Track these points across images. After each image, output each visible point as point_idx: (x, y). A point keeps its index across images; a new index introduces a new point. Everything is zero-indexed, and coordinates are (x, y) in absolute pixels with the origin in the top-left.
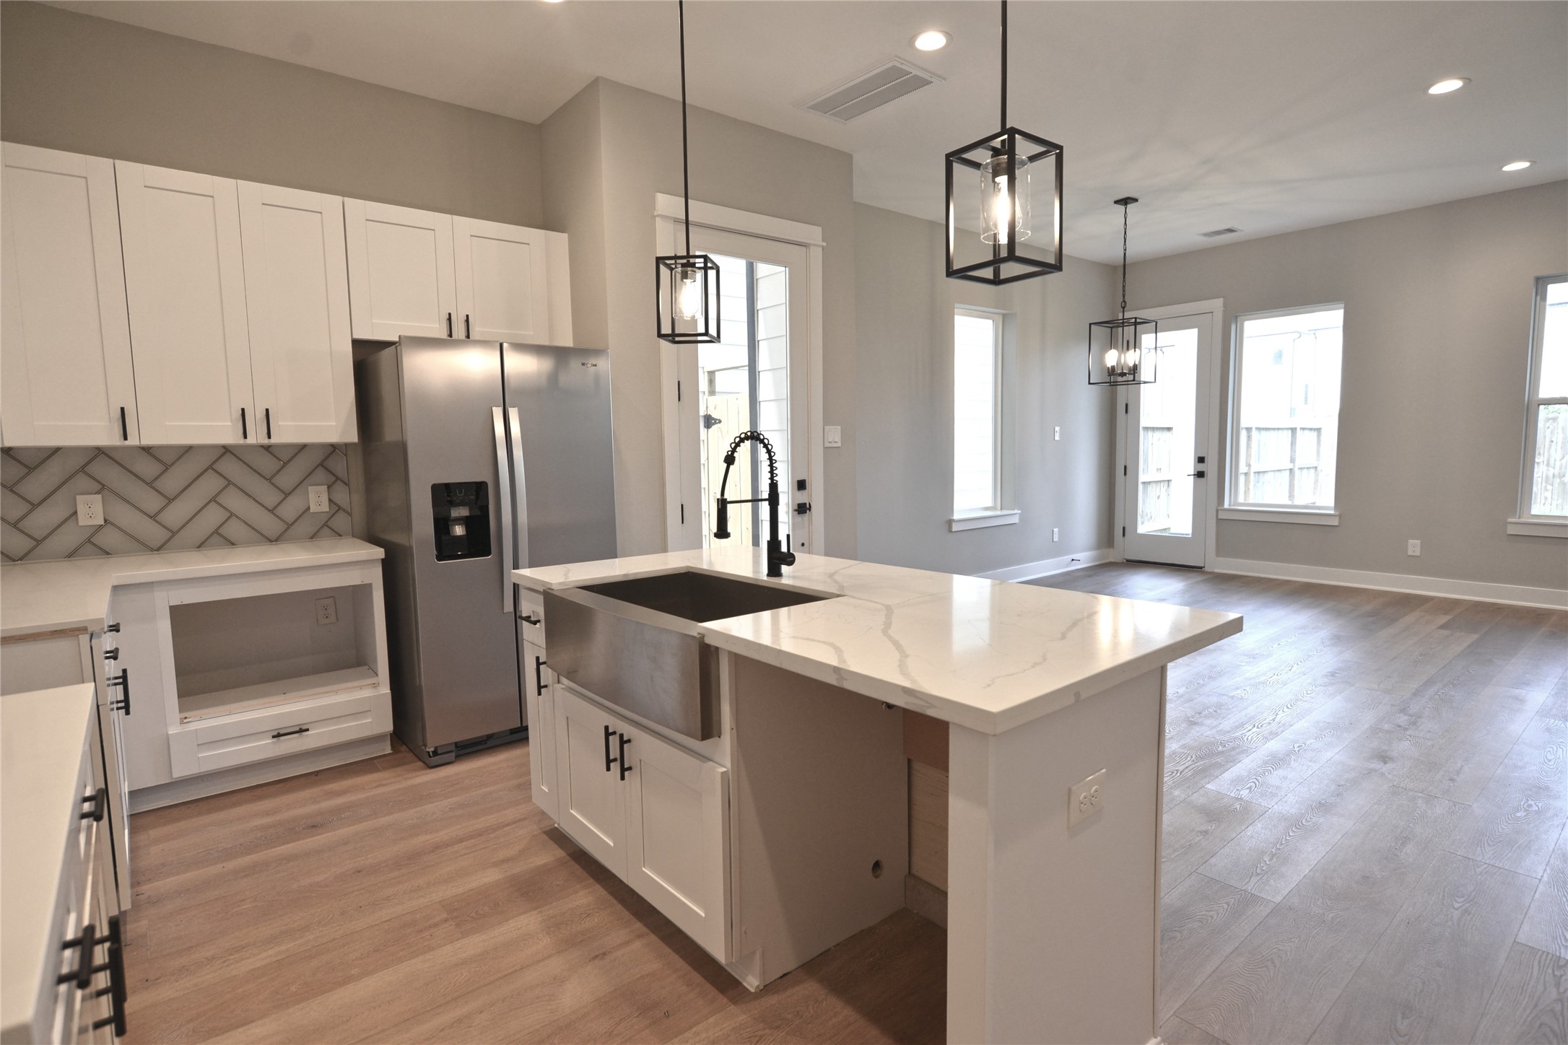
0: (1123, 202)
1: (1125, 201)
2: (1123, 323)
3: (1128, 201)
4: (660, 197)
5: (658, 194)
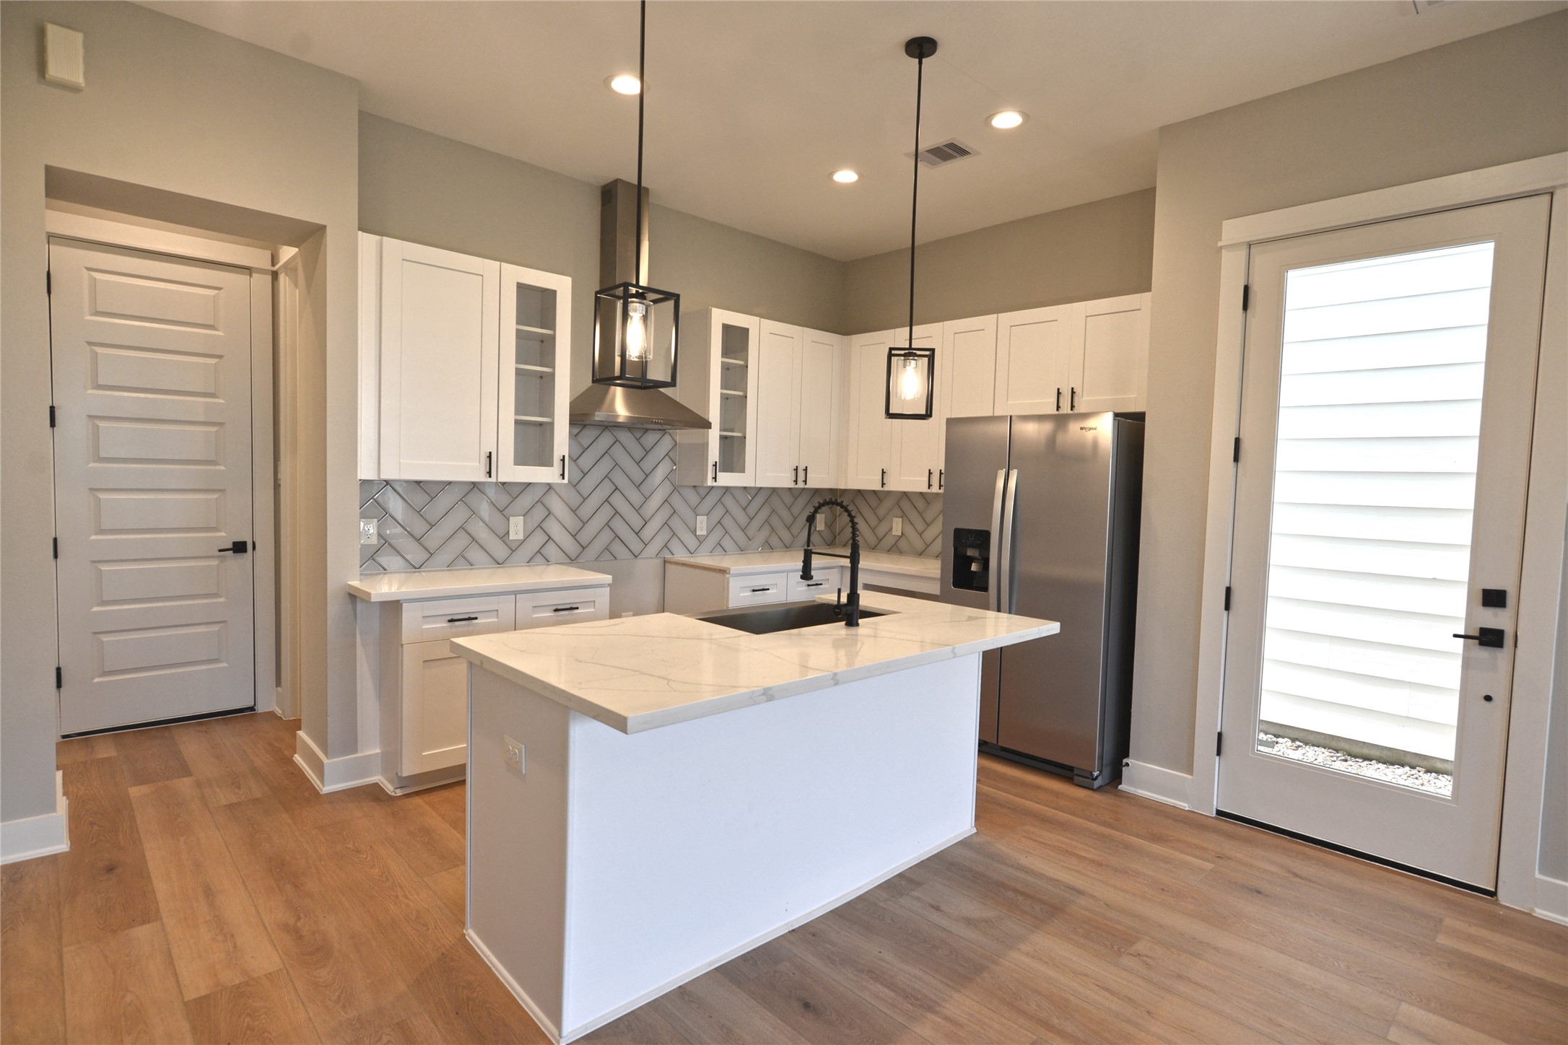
4: (1227, 225)
5: (1225, 223)
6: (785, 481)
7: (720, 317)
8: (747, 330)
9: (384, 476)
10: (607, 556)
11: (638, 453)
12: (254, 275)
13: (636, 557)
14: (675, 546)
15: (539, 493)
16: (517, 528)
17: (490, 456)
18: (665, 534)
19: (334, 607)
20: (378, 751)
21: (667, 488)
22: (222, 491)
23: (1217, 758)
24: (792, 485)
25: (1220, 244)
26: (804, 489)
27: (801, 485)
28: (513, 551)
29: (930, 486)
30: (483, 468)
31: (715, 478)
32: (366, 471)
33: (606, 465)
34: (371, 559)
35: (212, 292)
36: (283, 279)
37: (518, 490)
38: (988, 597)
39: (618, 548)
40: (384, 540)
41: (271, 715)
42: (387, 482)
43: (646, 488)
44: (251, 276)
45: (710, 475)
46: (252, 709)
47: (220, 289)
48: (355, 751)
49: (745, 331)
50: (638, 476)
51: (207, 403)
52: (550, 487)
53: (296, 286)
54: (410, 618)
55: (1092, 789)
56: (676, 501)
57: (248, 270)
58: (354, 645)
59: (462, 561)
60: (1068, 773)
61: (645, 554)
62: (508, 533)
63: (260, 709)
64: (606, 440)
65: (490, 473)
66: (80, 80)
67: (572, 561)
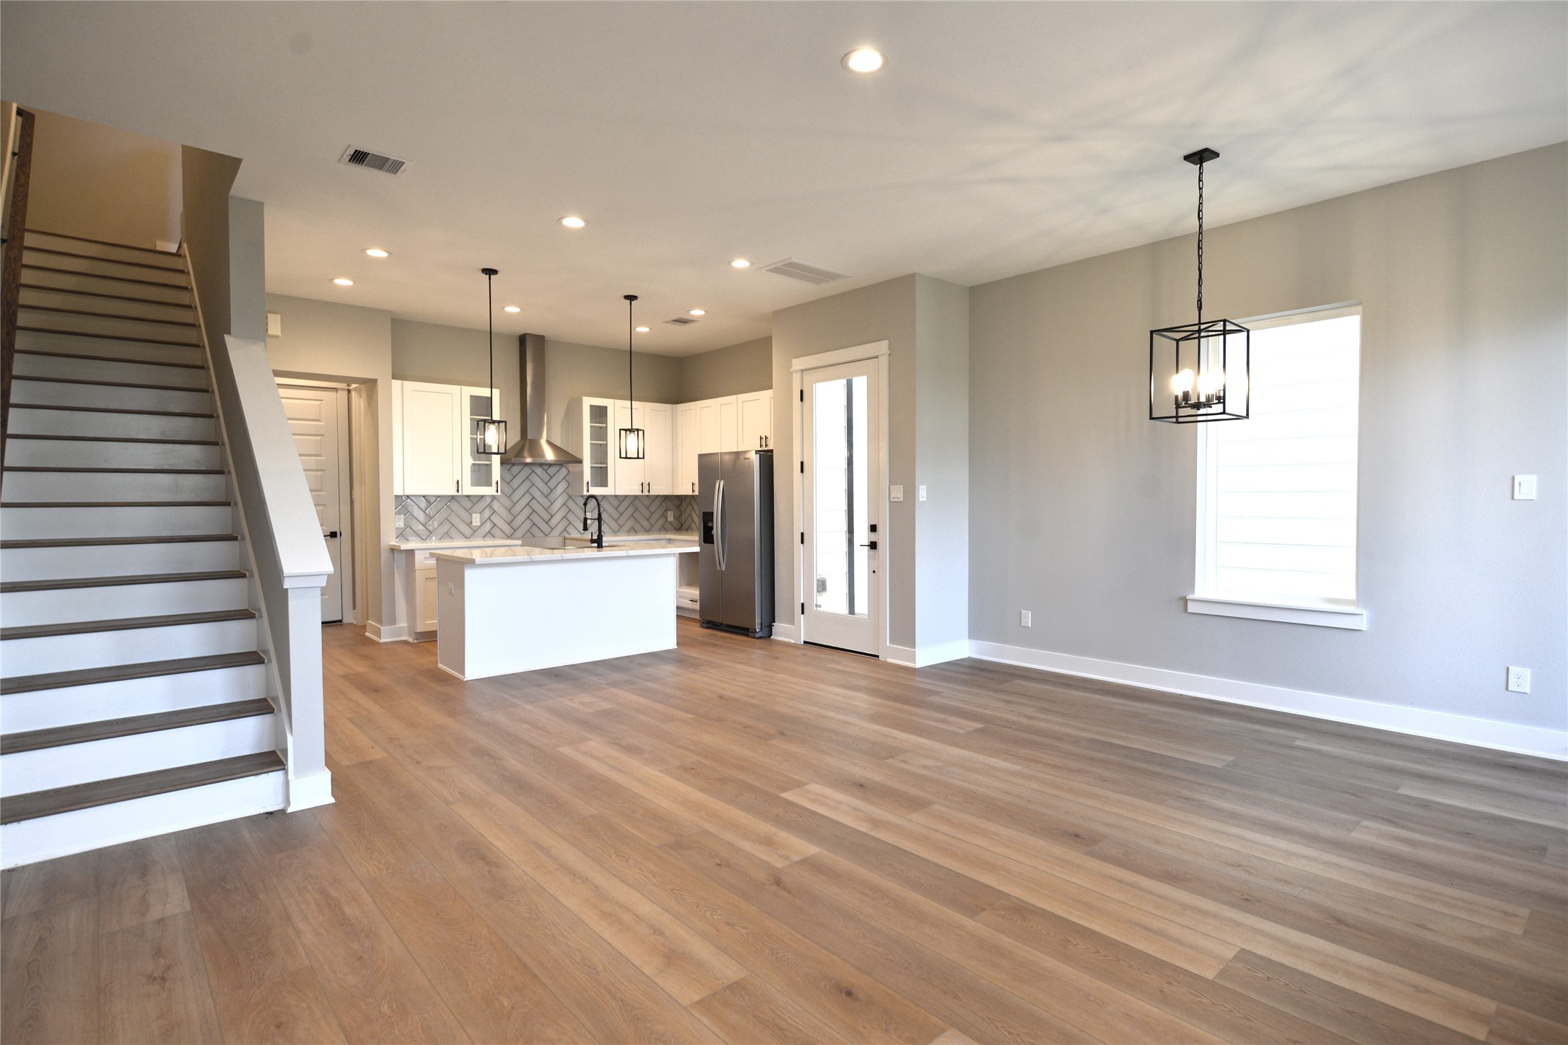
0: (1197, 157)
1: (1200, 157)
2: (1200, 331)
3: (1205, 155)
4: (795, 361)
5: (794, 360)
6: (636, 491)
7: (588, 402)
8: (606, 407)
9: (407, 493)
10: (528, 535)
11: (546, 478)
12: (339, 392)
13: (547, 536)
14: (570, 529)
15: (488, 500)
16: (476, 520)
17: (458, 482)
18: (565, 523)
19: (384, 555)
20: (406, 625)
21: (565, 497)
22: (324, 505)
23: (802, 616)
24: (641, 494)
25: (791, 370)
26: (647, 496)
27: (646, 493)
28: (475, 532)
29: (693, 491)
30: (455, 488)
31: (588, 491)
32: (398, 491)
33: (527, 484)
34: (401, 535)
35: (318, 403)
36: (353, 393)
37: (478, 499)
38: (714, 547)
39: (535, 530)
40: (407, 526)
41: (351, 624)
42: (408, 497)
43: (552, 497)
44: (337, 392)
45: (585, 489)
46: (341, 621)
47: (321, 400)
48: (395, 625)
49: (605, 408)
50: (546, 491)
51: (317, 460)
52: (493, 497)
53: (361, 397)
54: (419, 557)
55: (755, 638)
56: (571, 504)
57: (336, 389)
58: (393, 574)
59: (447, 535)
60: (746, 632)
61: (552, 534)
62: (471, 522)
63: (345, 621)
64: (526, 471)
65: (458, 491)
66: (279, 333)
67: (509, 537)
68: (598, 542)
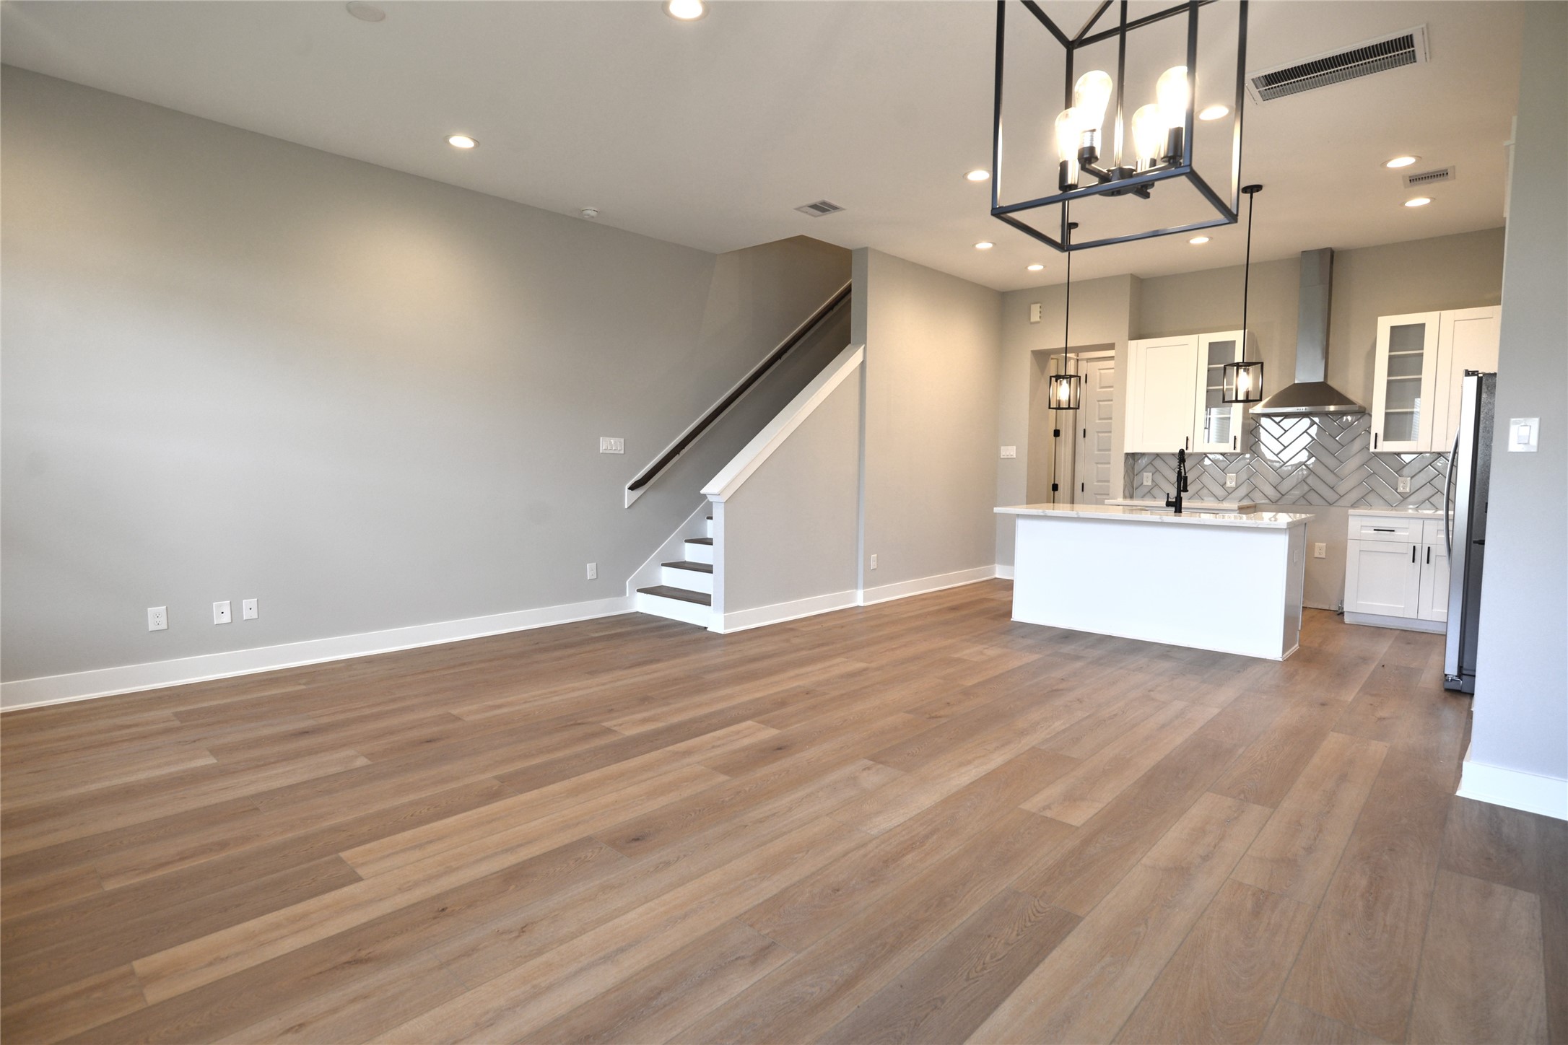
7: (1385, 323)
8: (1424, 325)
13: (1331, 504)
17: (1188, 439)
30: (1185, 446)
31: (1377, 446)
32: (1128, 449)
45: (1373, 444)
49: (1422, 327)
61: (1340, 503)
62: (1225, 483)
65: (1188, 448)
66: (1038, 319)
68: (1176, 505)
